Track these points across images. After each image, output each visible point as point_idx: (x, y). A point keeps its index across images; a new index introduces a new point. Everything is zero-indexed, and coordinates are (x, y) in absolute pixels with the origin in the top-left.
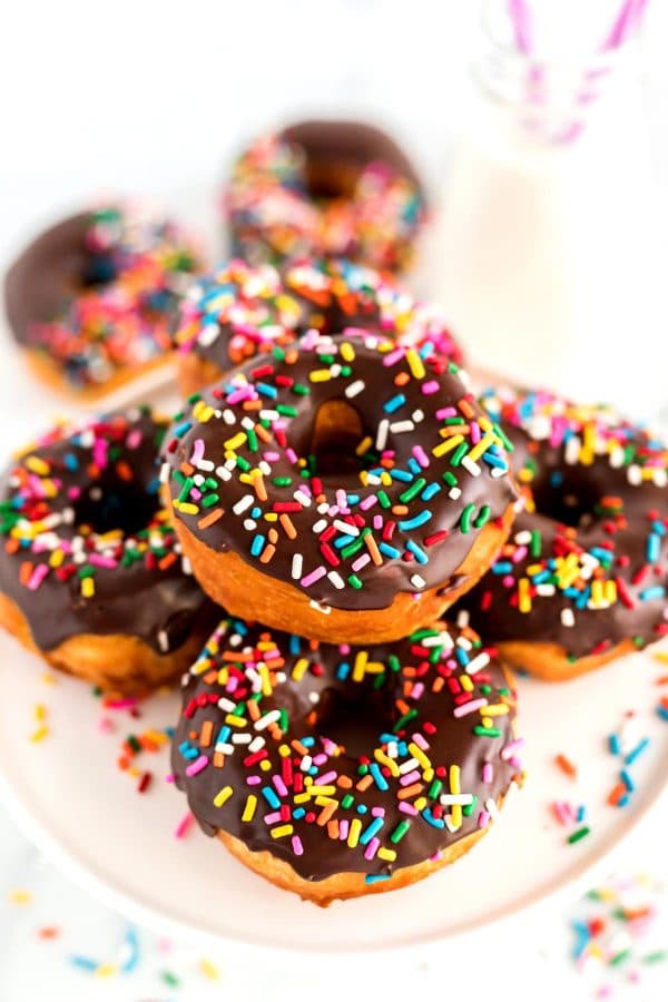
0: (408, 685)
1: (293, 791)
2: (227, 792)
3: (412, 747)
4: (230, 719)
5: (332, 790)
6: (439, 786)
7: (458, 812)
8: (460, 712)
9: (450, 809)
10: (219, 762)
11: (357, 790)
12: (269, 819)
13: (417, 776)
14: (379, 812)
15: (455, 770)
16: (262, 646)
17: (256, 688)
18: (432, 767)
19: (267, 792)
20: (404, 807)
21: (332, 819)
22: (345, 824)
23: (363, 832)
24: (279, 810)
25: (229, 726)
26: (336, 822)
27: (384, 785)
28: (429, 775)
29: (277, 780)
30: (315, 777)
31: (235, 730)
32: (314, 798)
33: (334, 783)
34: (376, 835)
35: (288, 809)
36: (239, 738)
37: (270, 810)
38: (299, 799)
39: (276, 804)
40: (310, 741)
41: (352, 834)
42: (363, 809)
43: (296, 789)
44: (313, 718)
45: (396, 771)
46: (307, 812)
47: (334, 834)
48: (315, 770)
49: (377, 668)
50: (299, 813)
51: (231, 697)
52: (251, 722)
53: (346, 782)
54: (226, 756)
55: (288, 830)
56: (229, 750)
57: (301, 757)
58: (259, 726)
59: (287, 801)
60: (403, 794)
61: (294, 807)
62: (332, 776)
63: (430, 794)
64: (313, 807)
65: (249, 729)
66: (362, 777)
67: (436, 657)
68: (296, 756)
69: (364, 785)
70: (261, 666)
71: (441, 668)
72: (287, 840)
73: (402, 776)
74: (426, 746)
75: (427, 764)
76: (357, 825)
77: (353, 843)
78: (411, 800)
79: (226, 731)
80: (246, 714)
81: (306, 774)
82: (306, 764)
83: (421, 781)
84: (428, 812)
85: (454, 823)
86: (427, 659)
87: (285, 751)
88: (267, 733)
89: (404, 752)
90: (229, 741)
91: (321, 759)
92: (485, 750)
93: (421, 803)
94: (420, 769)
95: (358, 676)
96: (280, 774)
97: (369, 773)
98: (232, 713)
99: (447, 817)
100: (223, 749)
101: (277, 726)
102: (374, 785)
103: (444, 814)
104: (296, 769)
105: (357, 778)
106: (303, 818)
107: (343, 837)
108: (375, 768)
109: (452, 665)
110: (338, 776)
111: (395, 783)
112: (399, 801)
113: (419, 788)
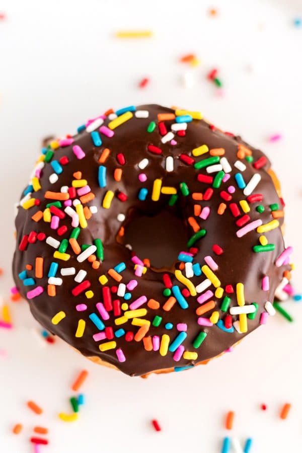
0: (197, 208)
1: (113, 315)
2: (61, 315)
3: (205, 269)
4: (57, 255)
5: (144, 312)
6: (228, 301)
7: (244, 319)
8: (241, 233)
9: (238, 317)
10: (52, 292)
11: (164, 311)
12: (97, 338)
13: (210, 294)
14: (183, 327)
15: (240, 287)
16: (75, 184)
17: (75, 224)
18: (222, 286)
19: (93, 317)
20: (202, 322)
21: (146, 336)
22: (157, 340)
23: (171, 343)
24: (103, 331)
25: (57, 260)
26: (149, 338)
27: (185, 305)
28: (220, 293)
29: (100, 306)
30: (130, 302)
31: (63, 264)
32: (131, 320)
33: (144, 306)
34: (182, 344)
35: (111, 330)
36: (66, 272)
37: (97, 331)
38: (119, 321)
39: (102, 326)
40: (122, 267)
41: (163, 346)
42: (170, 326)
43: (115, 315)
44: (122, 233)
45: (194, 291)
46: (126, 332)
47: (149, 348)
48: (129, 296)
49: (171, 191)
50: (120, 333)
51: (55, 235)
52: (74, 256)
53: (155, 304)
54: (57, 286)
55: (113, 345)
56: (59, 282)
57: (117, 284)
58: (81, 259)
59: (110, 323)
60: (201, 311)
61: (116, 328)
62: (143, 300)
63: (222, 309)
64: (130, 327)
65: (73, 262)
66: (167, 298)
67: (218, 184)
68: (113, 284)
69: (169, 306)
70: (77, 203)
71: (223, 193)
72: (112, 352)
73: (199, 295)
74: (215, 267)
75: (217, 283)
76: (166, 339)
77: (164, 352)
78: (208, 316)
79: (55, 266)
80: (70, 250)
81: (122, 300)
82: (121, 291)
83: (214, 298)
84: (221, 322)
85: (241, 327)
86: (211, 185)
87: (103, 280)
88: (87, 265)
89: (199, 273)
90: (58, 274)
91: (133, 285)
92: (262, 265)
93: (215, 317)
94: (212, 288)
95: (156, 197)
96: (102, 301)
97: (173, 295)
98: (57, 250)
99: (236, 324)
100: (55, 281)
101: (94, 258)
102: (177, 304)
103: (233, 321)
104: (115, 296)
105: (163, 300)
106: (123, 337)
107: (157, 348)
108: (176, 289)
109: (232, 189)
110: (148, 300)
111: (193, 301)
112: (198, 317)
113: (213, 304)
